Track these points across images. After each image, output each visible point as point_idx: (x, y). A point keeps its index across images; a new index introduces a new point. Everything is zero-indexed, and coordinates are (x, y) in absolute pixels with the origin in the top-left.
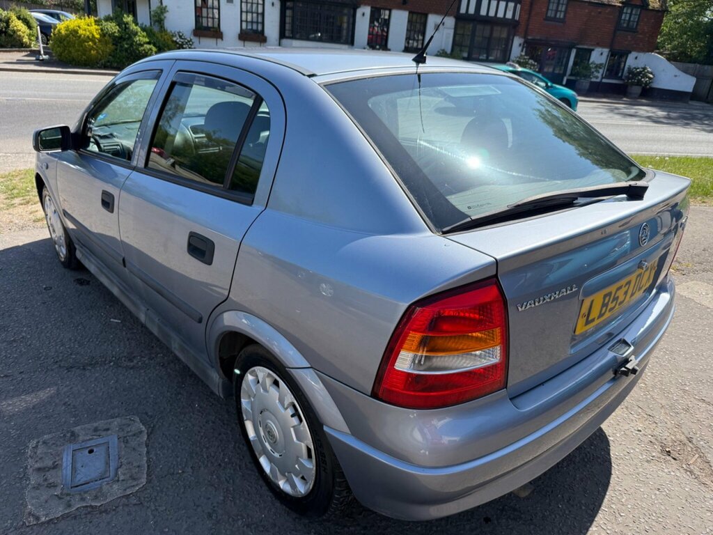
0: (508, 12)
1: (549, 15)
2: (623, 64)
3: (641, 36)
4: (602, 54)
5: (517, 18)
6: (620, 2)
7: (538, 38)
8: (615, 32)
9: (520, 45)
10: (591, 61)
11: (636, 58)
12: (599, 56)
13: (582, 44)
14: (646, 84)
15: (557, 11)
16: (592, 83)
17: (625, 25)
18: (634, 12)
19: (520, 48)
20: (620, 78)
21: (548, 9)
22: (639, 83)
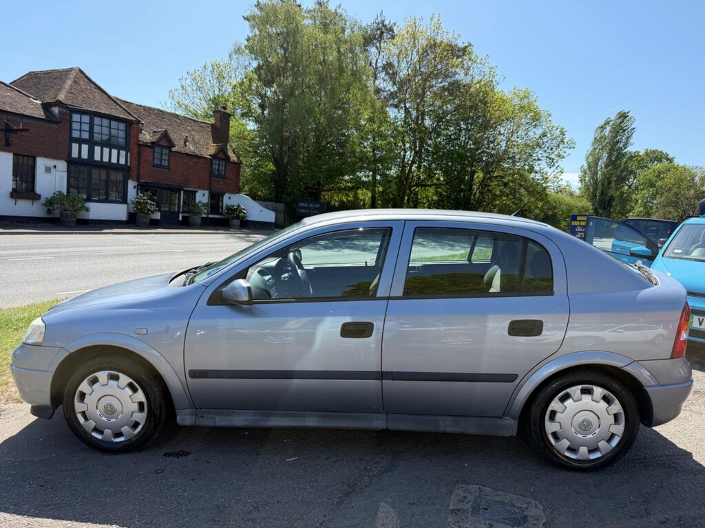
0: (120, 158)
1: (155, 162)
2: (221, 203)
3: (229, 182)
4: (204, 195)
5: (129, 164)
6: (210, 155)
7: (150, 181)
8: (210, 177)
9: (135, 187)
10: (197, 201)
11: (230, 198)
12: (202, 197)
13: (187, 187)
14: (243, 218)
15: (161, 160)
16: (202, 218)
17: (216, 173)
18: (221, 163)
19: (135, 190)
20: (221, 214)
21: (154, 158)
22: (238, 217)
